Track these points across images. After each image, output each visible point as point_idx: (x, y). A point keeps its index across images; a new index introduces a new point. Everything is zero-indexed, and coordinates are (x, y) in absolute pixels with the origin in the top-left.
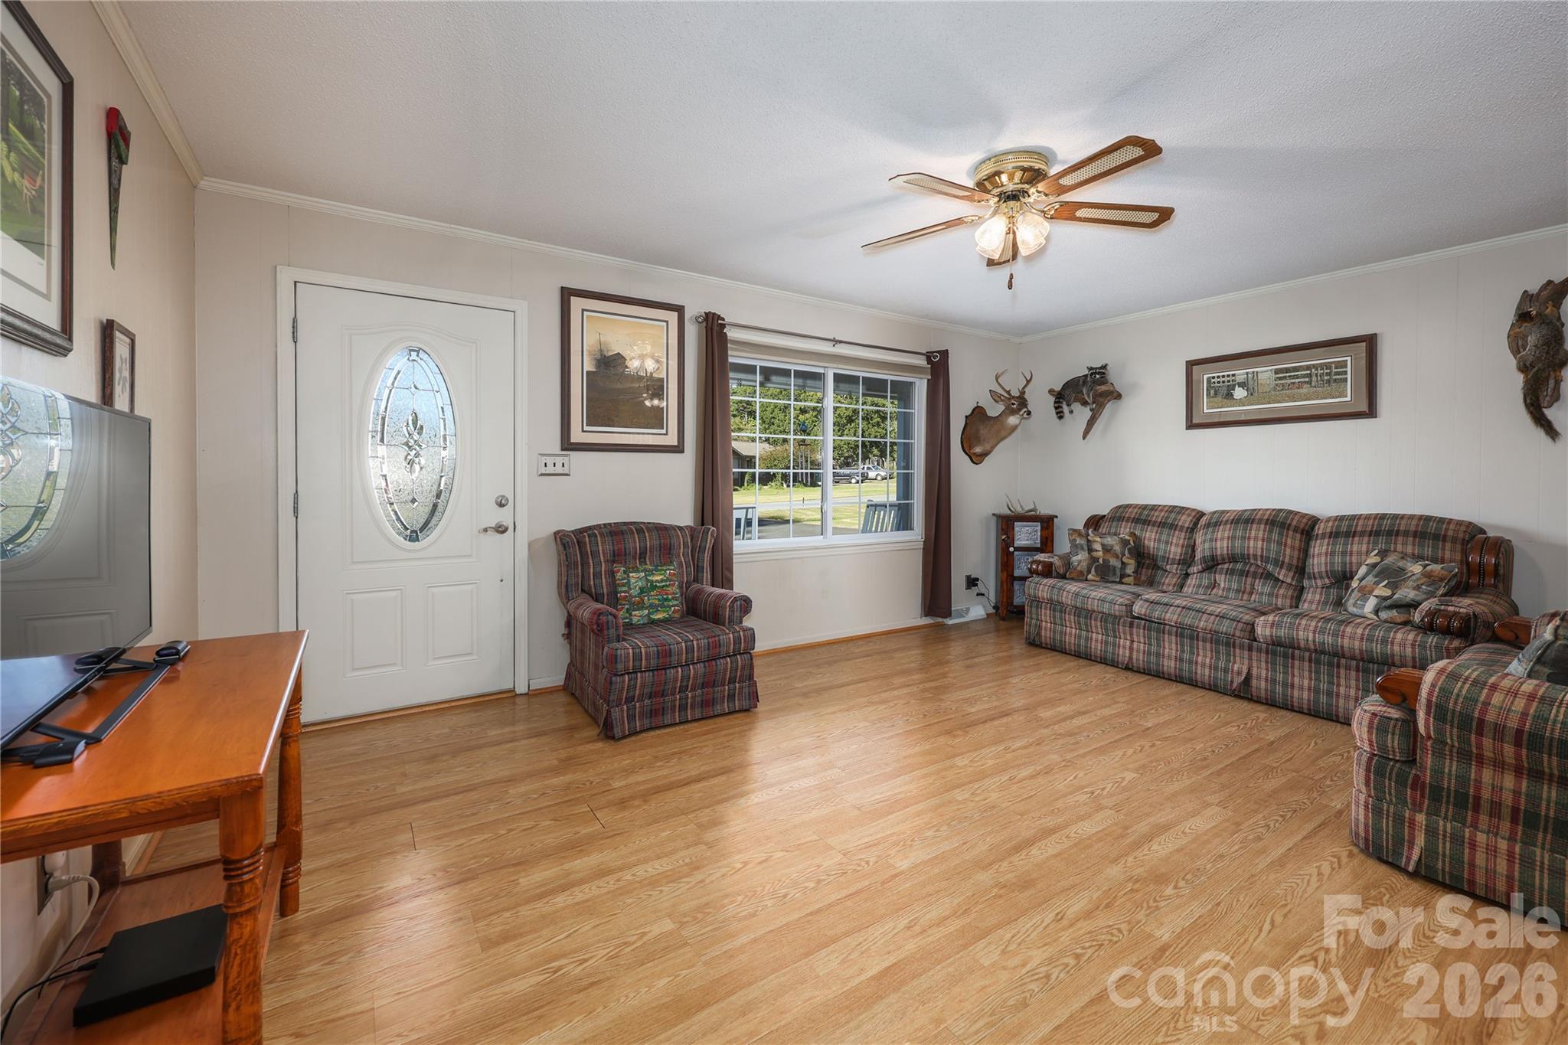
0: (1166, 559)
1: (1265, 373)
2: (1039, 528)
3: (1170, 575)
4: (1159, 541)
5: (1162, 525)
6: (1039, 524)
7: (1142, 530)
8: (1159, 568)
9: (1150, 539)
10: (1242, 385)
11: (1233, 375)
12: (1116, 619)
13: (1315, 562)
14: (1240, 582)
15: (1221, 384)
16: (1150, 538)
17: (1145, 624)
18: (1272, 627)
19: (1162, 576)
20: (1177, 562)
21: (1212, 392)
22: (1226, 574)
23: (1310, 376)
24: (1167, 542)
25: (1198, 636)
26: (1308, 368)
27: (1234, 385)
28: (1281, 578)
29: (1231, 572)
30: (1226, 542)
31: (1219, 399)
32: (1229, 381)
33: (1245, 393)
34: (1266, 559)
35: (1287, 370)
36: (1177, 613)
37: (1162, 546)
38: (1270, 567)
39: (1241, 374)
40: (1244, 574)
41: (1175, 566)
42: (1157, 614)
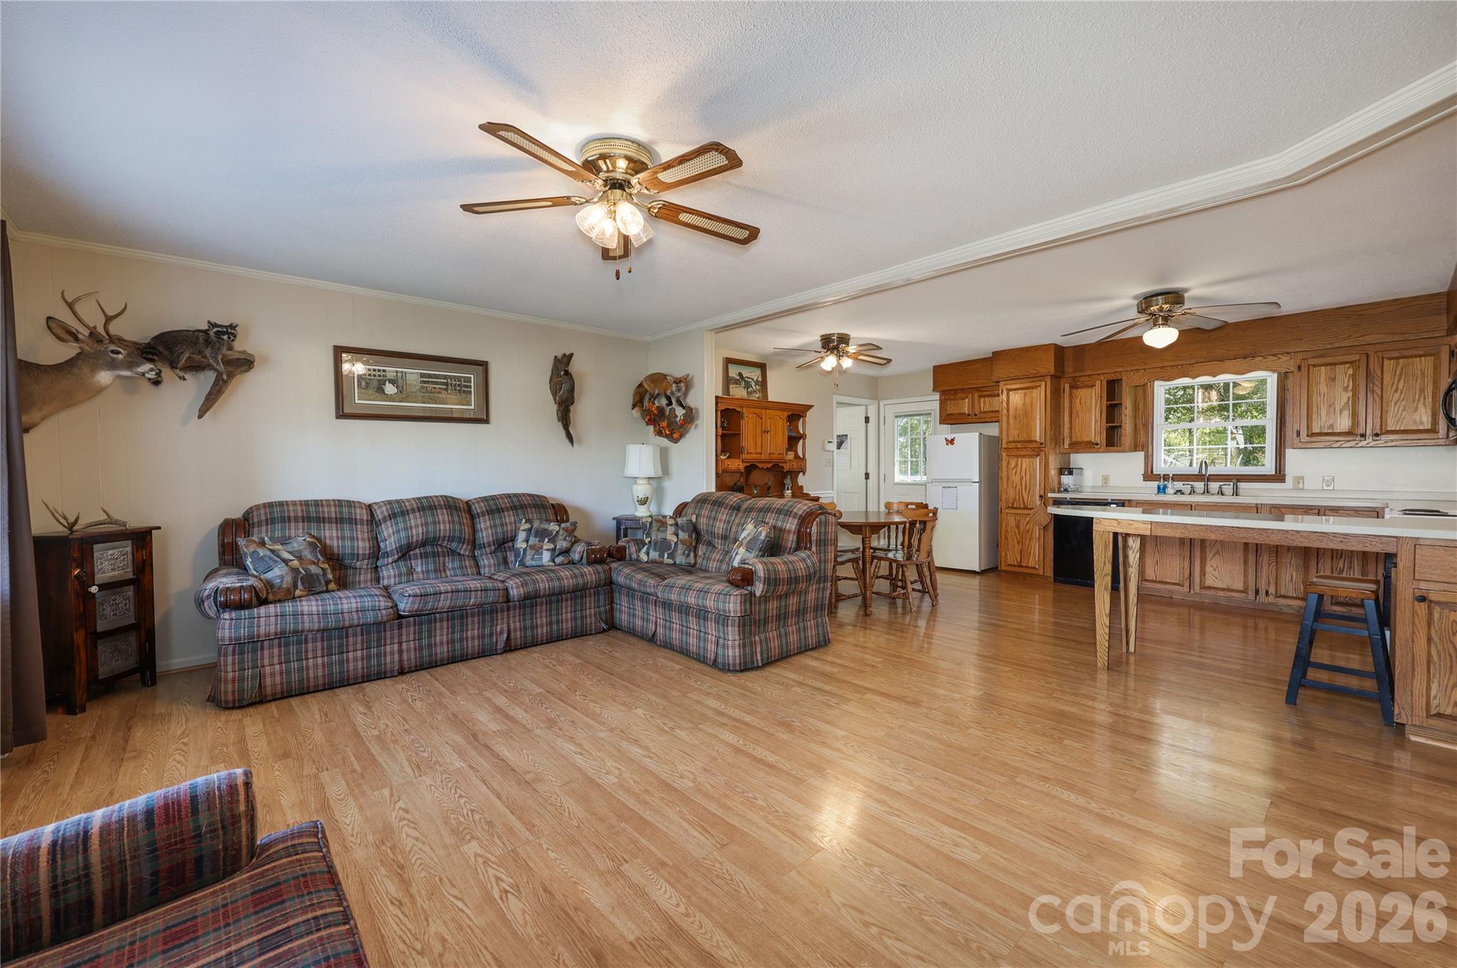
0: (356, 556)
1: (413, 374)
2: (129, 549)
3: (363, 572)
4: (343, 538)
5: (339, 521)
6: (130, 542)
7: (319, 529)
8: (346, 567)
9: (331, 538)
10: (393, 382)
11: (384, 371)
12: (380, 625)
13: (484, 535)
14: (435, 562)
15: (372, 377)
16: (331, 535)
17: (415, 620)
18: (523, 587)
19: (354, 575)
20: (367, 557)
21: (363, 384)
22: (422, 558)
23: (446, 384)
24: (352, 539)
25: (467, 613)
26: (445, 377)
27: (385, 381)
28: (462, 552)
29: (424, 556)
30: (420, 529)
31: (371, 391)
32: (379, 376)
33: (395, 390)
34: (451, 539)
35: (430, 376)
36: (449, 599)
37: (348, 543)
38: (454, 545)
39: (391, 371)
40: (435, 555)
41: (366, 561)
42: (430, 606)
